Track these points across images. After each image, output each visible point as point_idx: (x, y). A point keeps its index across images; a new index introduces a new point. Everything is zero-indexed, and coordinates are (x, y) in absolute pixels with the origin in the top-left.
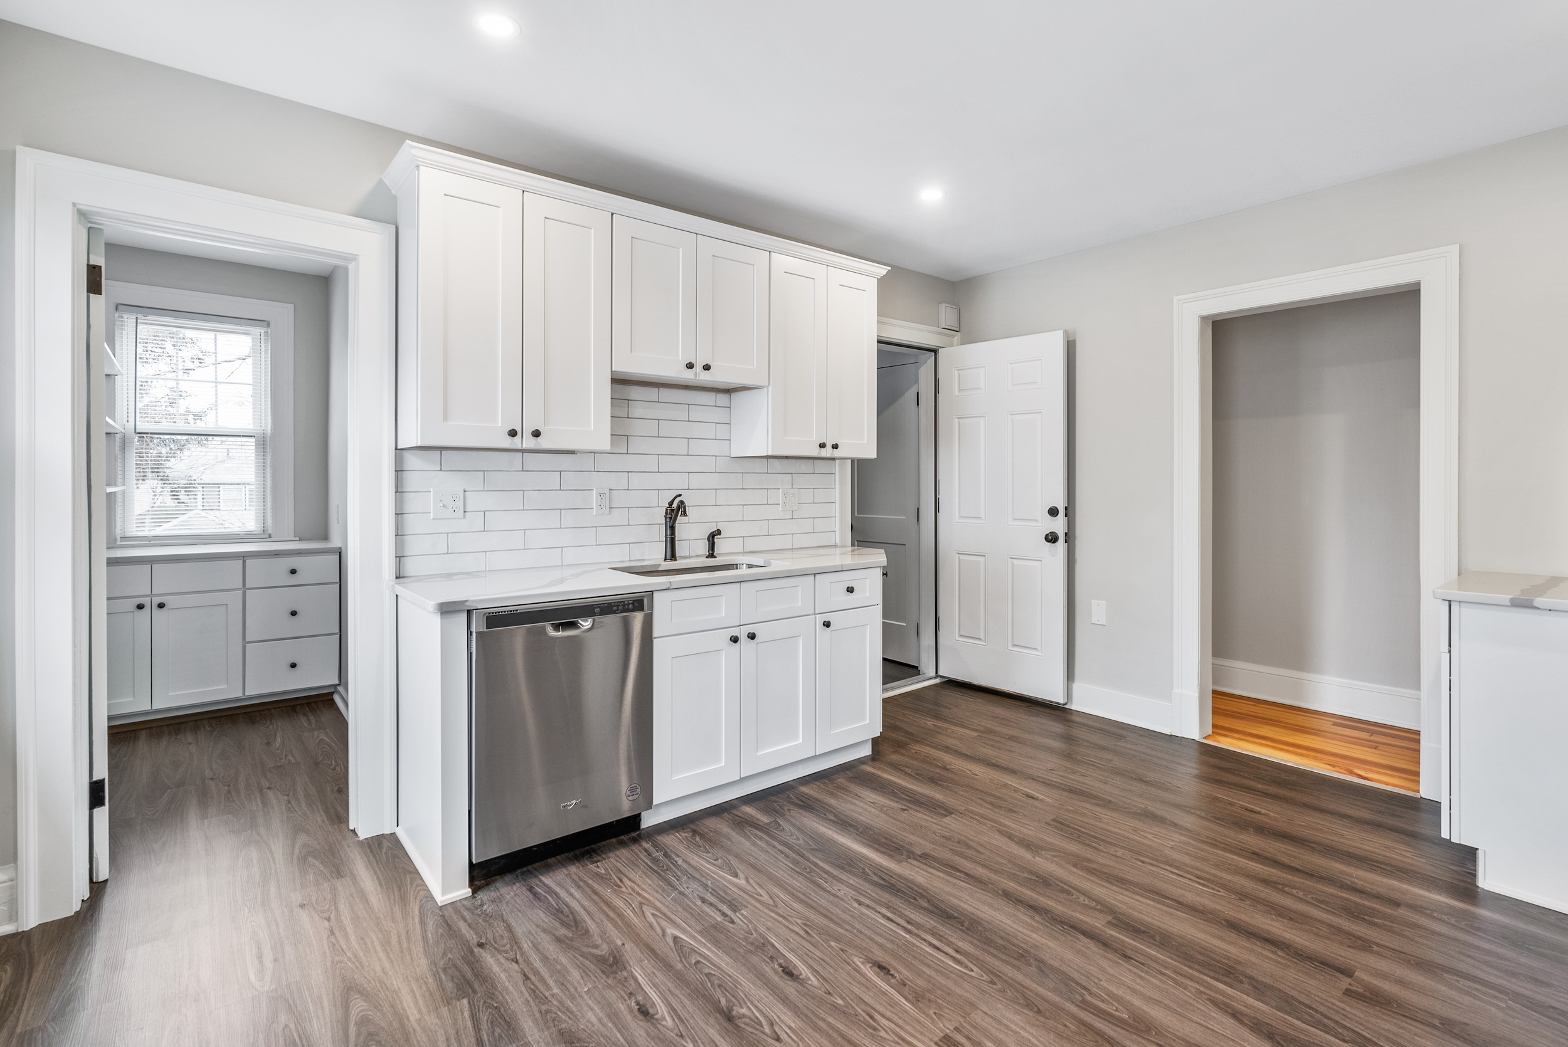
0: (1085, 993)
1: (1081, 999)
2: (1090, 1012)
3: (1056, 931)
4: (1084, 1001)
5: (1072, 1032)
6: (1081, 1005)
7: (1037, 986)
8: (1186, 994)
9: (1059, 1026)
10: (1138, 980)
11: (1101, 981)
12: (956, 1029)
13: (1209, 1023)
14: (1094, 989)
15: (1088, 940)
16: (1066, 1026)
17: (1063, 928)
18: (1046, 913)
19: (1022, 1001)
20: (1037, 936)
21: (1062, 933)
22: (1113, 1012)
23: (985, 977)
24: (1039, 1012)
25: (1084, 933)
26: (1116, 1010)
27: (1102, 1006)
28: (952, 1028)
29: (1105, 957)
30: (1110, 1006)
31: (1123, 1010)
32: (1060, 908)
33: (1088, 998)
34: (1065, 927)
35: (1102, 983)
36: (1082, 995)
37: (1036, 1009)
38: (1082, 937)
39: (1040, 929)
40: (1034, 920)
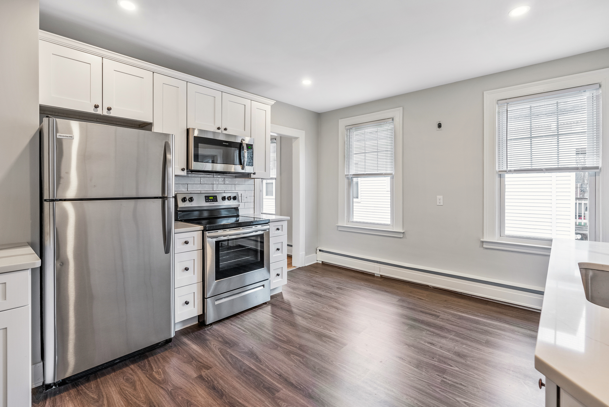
2: (302, 355)
3: (304, 385)
4: (303, 358)
5: (310, 350)
8: (268, 363)
10: (281, 367)
13: (267, 355)
14: (298, 363)
15: (292, 381)
17: (300, 387)
18: (306, 394)
19: (323, 356)
20: (313, 381)
21: (302, 384)
22: (295, 356)
24: (318, 354)
25: (292, 385)
27: (297, 357)
29: (289, 374)
31: (292, 357)
32: (298, 398)
33: (301, 360)
34: (299, 387)
35: (294, 365)
38: (294, 383)
39: (311, 385)
40: (312, 390)
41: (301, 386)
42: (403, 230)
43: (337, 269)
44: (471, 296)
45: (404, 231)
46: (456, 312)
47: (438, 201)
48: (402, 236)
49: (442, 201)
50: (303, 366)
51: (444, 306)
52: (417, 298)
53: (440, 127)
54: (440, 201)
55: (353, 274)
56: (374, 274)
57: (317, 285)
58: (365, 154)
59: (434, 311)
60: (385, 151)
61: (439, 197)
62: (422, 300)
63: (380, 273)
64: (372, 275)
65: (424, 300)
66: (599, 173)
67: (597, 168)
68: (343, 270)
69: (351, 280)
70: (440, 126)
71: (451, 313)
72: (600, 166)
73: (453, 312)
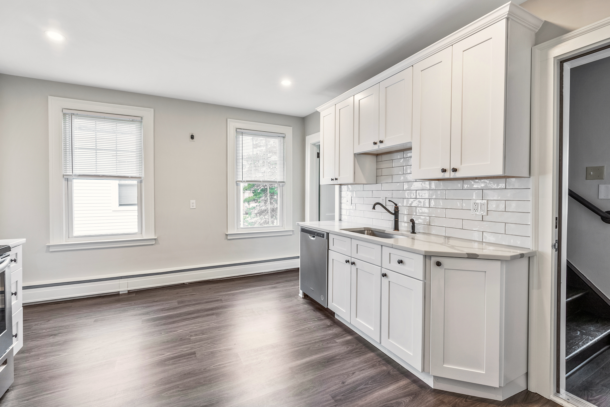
0: (181, 389)
1: (179, 387)
6: (178, 386)
7: (194, 379)
9: (176, 377)
11: (181, 397)
12: (196, 356)
14: (179, 393)
16: (175, 378)
19: (192, 372)
23: (208, 368)
26: (167, 393)
28: (197, 356)
30: (170, 393)
31: (165, 396)
35: (180, 397)
36: (181, 388)
37: (186, 374)
41: (214, 400)
42: (155, 236)
43: (53, 305)
44: (219, 280)
45: (156, 238)
46: (226, 292)
47: (191, 205)
48: (154, 243)
49: (195, 205)
50: (189, 391)
51: (215, 293)
52: (189, 295)
53: (192, 139)
54: (193, 205)
55: (89, 302)
56: (119, 292)
57: (59, 331)
58: (96, 151)
59: (214, 298)
60: (131, 151)
61: (192, 201)
62: (195, 295)
63: (128, 289)
64: (117, 294)
65: (196, 294)
66: (284, 185)
67: (283, 182)
68: (69, 302)
69: (98, 308)
70: (192, 137)
71: (224, 294)
72: (285, 181)
73: (225, 293)
